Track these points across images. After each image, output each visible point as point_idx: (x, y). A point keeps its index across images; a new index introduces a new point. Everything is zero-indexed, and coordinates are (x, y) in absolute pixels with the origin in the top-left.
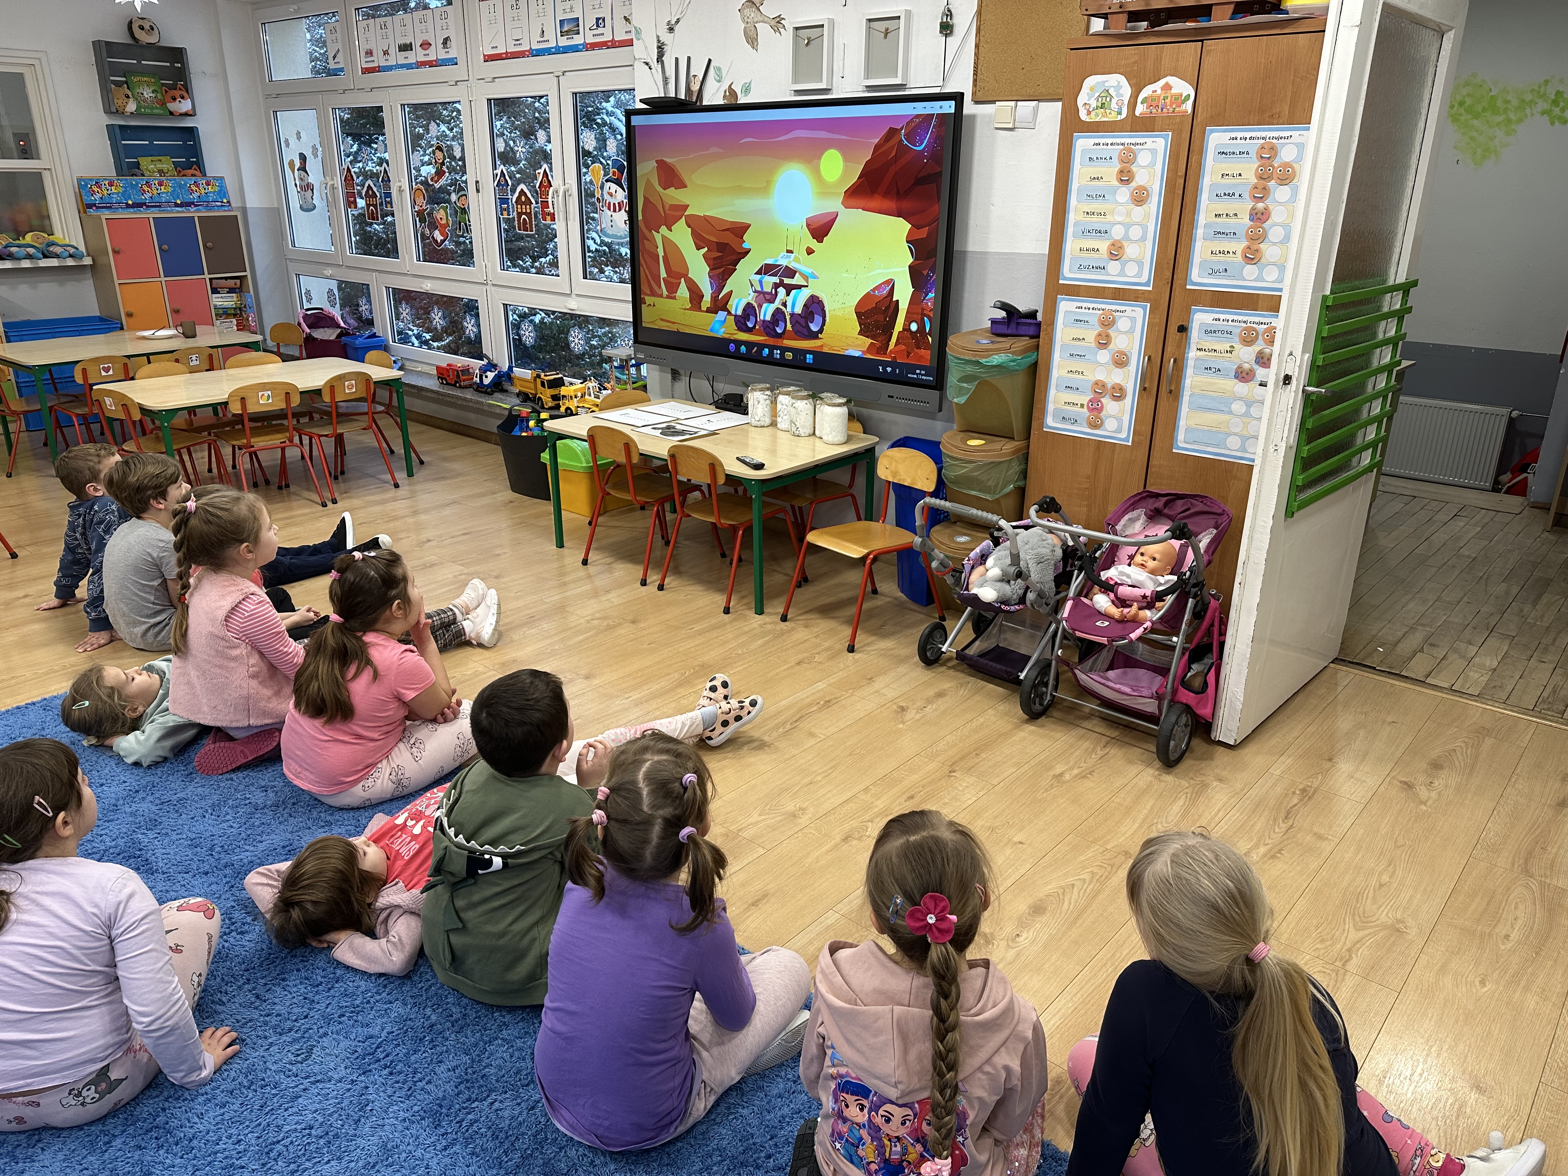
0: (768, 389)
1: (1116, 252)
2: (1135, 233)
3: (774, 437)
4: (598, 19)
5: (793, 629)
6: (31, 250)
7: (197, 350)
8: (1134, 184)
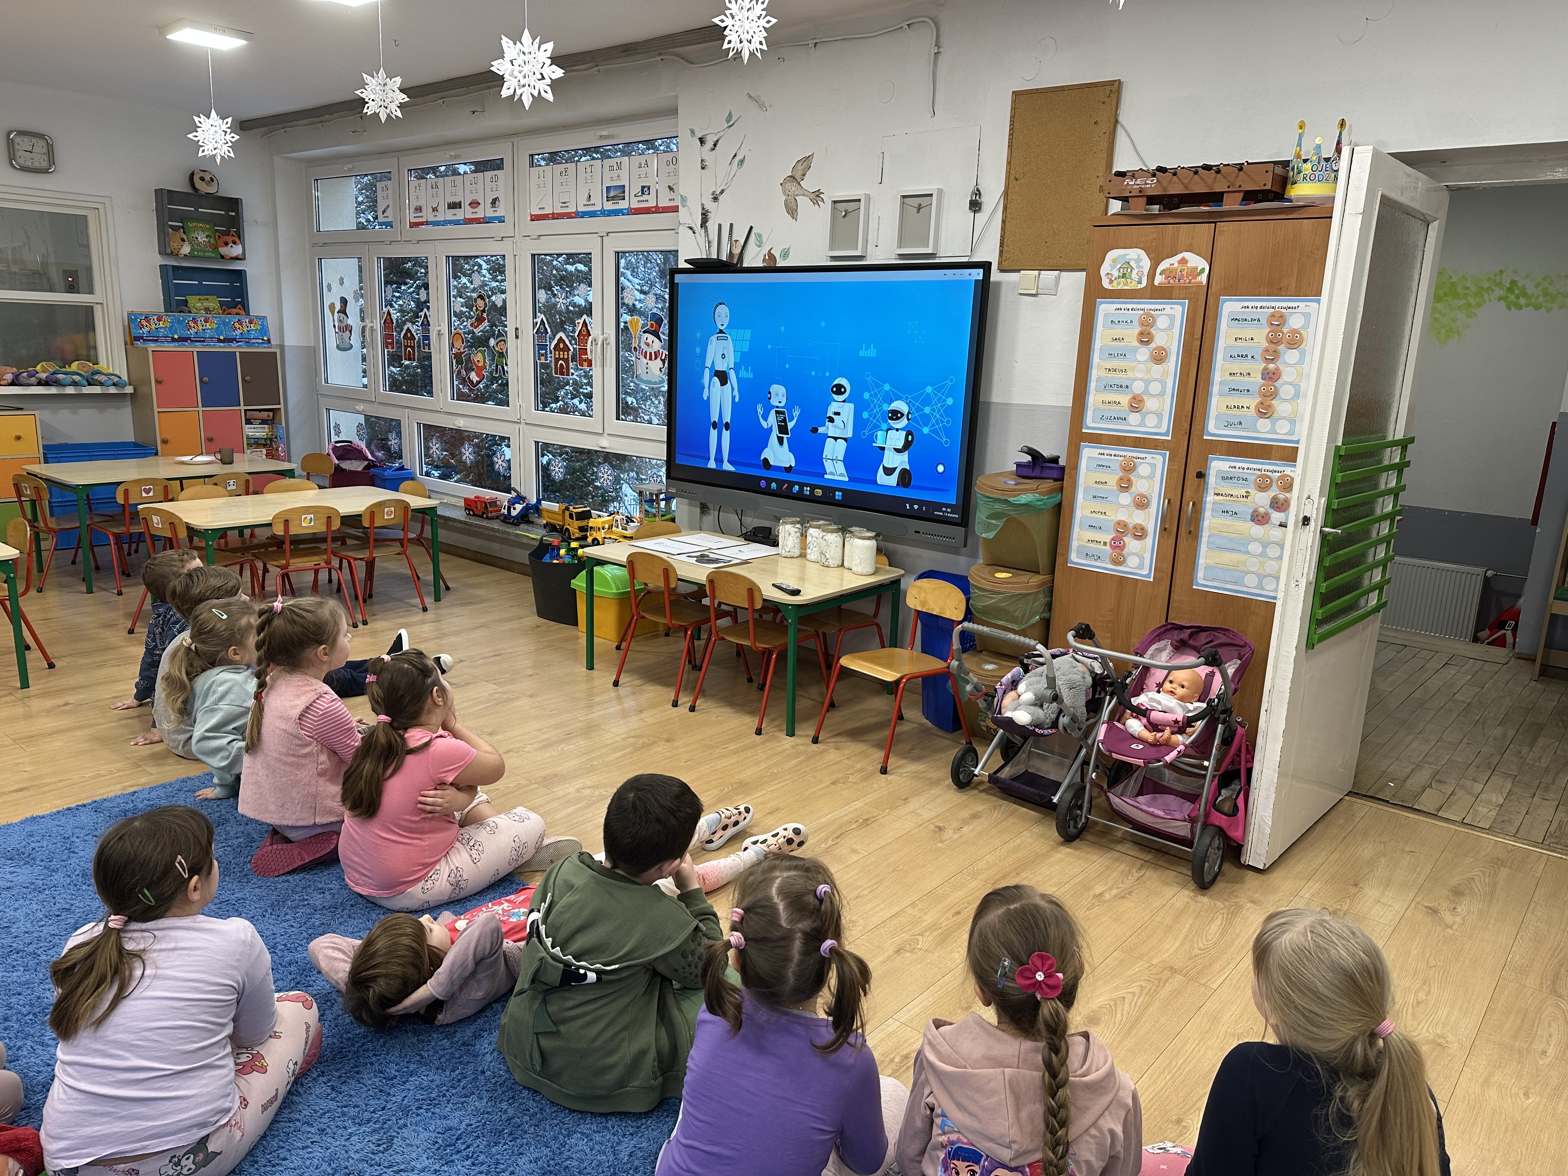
0: (798, 523)
1: (1136, 405)
2: (1155, 388)
3: (803, 568)
4: (643, 187)
5: (824, 751)
6: (77, 378)
7: (235, 475)
8: (1153, 345)
